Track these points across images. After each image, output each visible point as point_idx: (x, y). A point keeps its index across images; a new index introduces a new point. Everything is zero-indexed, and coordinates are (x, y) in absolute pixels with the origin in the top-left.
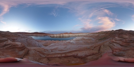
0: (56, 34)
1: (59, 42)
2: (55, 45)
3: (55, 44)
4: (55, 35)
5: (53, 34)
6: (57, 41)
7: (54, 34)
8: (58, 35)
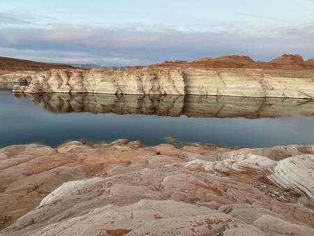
0: (107, 71)
1: (144, 155)
2: (95, 197)
3: (96, 179)
4: (100, 85)
5: (67, 68)
6: (118, 151)
7: (84, 70)
8: (131, 86)
